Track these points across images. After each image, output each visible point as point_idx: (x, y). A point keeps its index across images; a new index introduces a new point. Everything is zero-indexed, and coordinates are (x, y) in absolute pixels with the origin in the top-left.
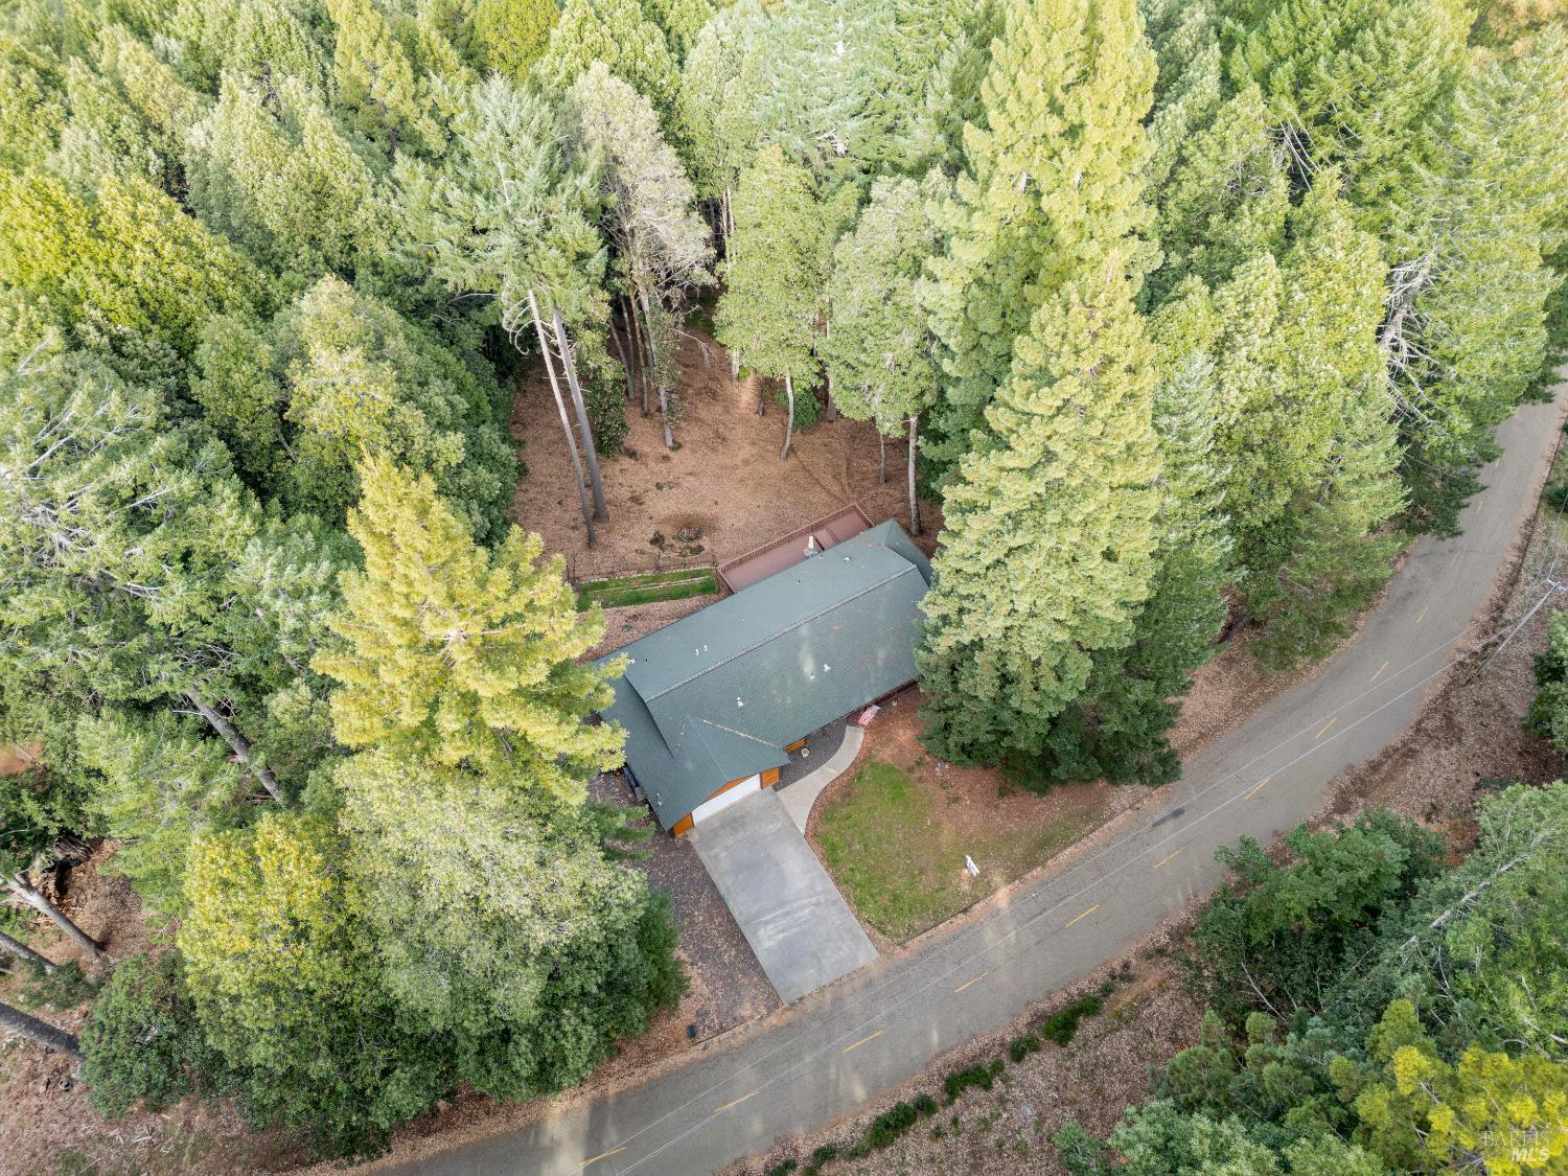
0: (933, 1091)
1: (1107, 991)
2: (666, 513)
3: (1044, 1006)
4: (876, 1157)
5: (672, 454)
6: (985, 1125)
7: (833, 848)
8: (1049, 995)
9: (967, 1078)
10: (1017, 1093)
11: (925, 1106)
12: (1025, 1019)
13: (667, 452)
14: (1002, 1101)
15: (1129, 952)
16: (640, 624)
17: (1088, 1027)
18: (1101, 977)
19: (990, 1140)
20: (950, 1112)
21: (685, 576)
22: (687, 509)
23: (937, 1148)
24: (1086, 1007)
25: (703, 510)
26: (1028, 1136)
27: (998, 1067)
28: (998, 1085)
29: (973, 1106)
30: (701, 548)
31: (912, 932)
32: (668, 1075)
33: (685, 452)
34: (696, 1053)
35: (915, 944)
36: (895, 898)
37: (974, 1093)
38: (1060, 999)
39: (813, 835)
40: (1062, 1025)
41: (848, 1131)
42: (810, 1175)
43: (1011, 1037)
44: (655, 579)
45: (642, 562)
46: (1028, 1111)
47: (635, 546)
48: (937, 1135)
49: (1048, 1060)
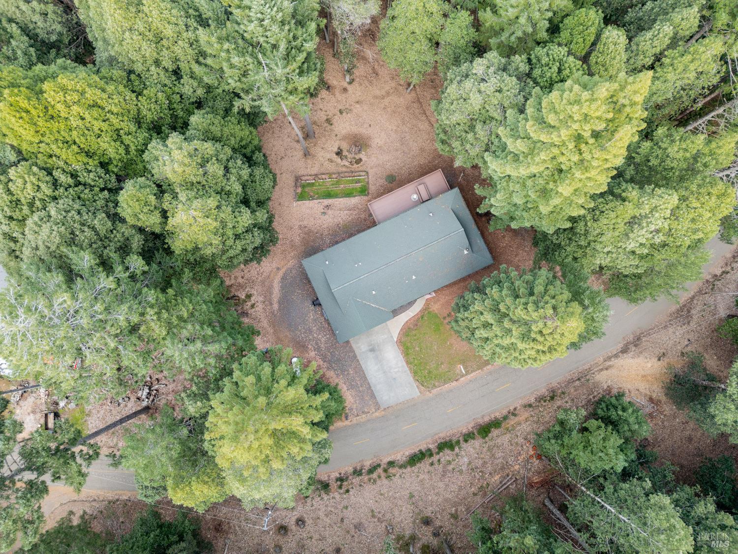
0: (433, 447)
1: (505, 418)
2: (344, 132)
3: (481, 421)
4: (409, 469)
5: (349, 87)
6: (449, 462)
7: (407, 348)
8: (483, 417)
9: (446, 445)
10: (463, 453)
11: (430, 453)
12: (472, 425)
13: (345, 85)
14: (457, 455)
15: (518, 404)
16: (330, 212)
17: (495, 432)
18: (505, 412)
19: (450, 467)
20: (438, 457)
21: (352, 182)
22: (355, 130)
23: (431, 468)
24: (495, 424)
25: (364, 131)
26: (464, 468)
27: (458, 442)
28: (457, 449)
29: (447, 455)
30: (361, 160)
31: (435, 386)
33: (355, 84)
34: (347, 423)
35: (435, 391)
36: (430, 372)
37: (447, 451)
38: (487, 419)
39: (400, 342)
40: (485, 430)
41: (400, 456)
42: (385, 471)
43: (465, 431)
44: (338, 183)
45: (332, 168)
46: (466, 460)
47: (328, 156)
48: (432, 464)
49: (477, 443)
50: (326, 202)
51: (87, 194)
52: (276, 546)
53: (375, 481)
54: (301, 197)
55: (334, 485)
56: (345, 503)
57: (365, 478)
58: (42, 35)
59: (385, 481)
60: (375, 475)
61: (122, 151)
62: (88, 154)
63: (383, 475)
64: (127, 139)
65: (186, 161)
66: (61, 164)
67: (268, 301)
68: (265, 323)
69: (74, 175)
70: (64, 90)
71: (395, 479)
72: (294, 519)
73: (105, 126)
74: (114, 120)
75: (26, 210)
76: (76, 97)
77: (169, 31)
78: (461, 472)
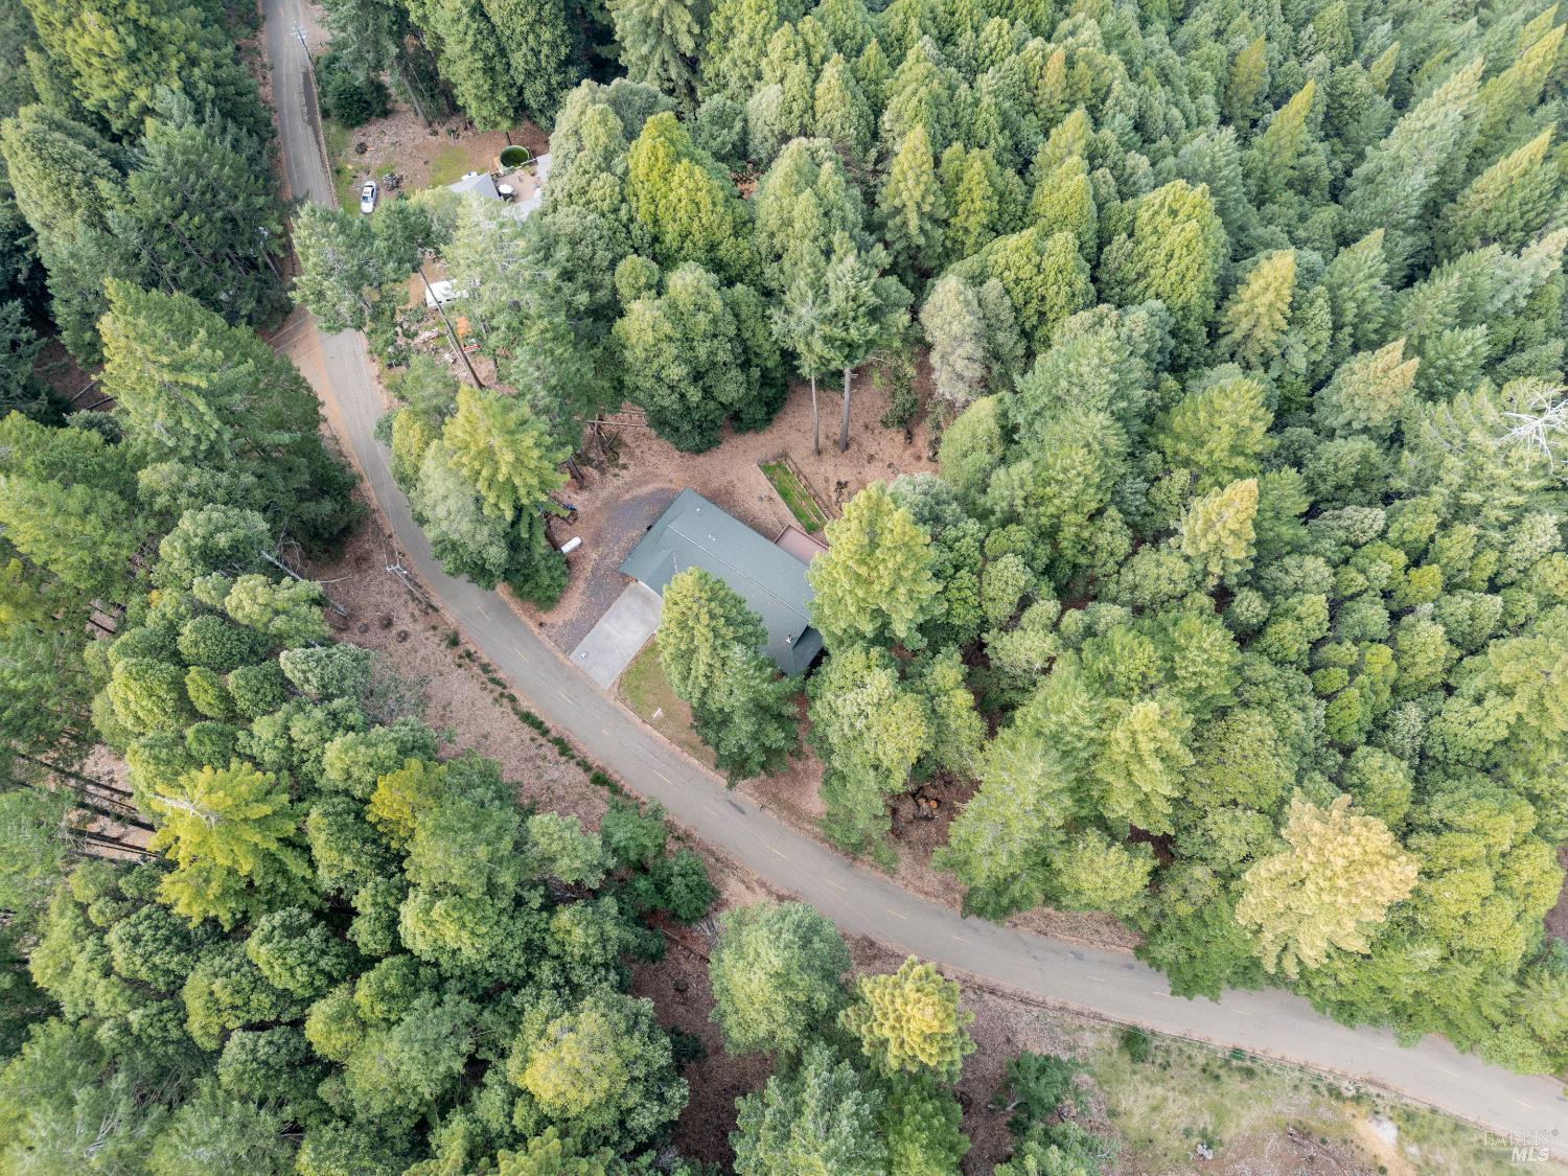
0: (554, 733)
1: (627, 797)
3: (610, 771)
4: (516, 718)
5: (924, 460)
6: (544, 758)
8: (616, 772)
9: (564, 747)
10: (563, 768)
11: (545, 732)
12: (601, 764)
14: (557, 763)
16: (766, 504)
17: (605, 791)
18: (635, 793)
19: (539, 762)
20: (545, 742)
21: (815, 511)
23: (528, 742)
24: (615, 789)
26: (546, 777)
27: (573, 757)
28: (564, 759)
29: (552, 752)
31: (624, 701)
32: (524, 625)
34: (536, 630)
35: (618, 703)
36: (637, 687)
37: (556, 749)
38: (616, 777)
40: (600, 779)
41: (525, 705)
42: (502, 695)
43: (590, 760)
44: (804, 497)
45: (819, 485)
46: (557, 774)
47: (830, 476)
48: (533, 740)
49: (582, 777)
50: (775, 495)
51: (622, 236)
52: (366, 625)
53: (485, 689)
54: (766, 468)
55: (460, 650)
56: (446, 670)
57: (484, 677)
58: (750, 148)
59: (489, 700)
60: (490, 686)
61: (675, 245)
62: (656, 222)
63: (496, 694)
64: (688, 244)
65: (690, 290)
66: (634, 205)
67: (629, 487)
68: (604, 494)
69: (631, 220)
70: (691, 175)
71: (497, 709)
72: (404, 628)
73: (685, 220)
74: (696, 224)
75: (581, 202)
76: (691, 186)
77: (798, 225)
78: (540, 777)
